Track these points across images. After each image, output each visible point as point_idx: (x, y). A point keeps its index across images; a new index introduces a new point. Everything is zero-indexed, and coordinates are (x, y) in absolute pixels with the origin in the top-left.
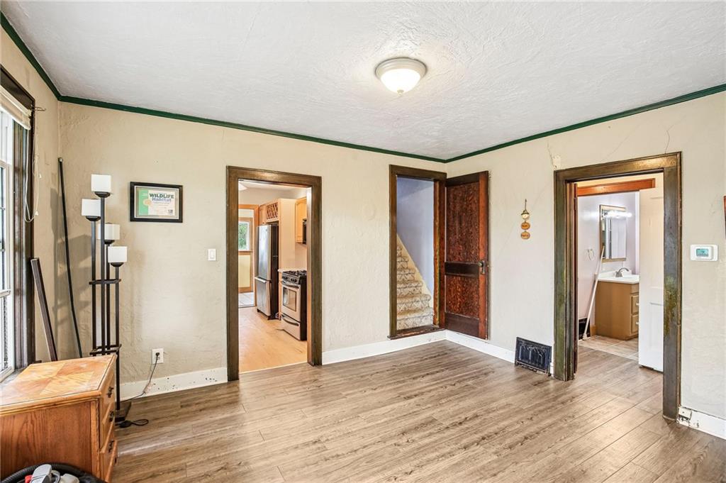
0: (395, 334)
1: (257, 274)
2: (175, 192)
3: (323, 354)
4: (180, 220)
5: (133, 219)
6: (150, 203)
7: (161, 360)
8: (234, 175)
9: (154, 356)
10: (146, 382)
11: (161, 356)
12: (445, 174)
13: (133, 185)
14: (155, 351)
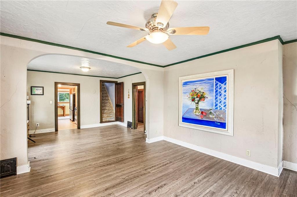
0: (102, 122)
1: (70, 109)
2: (42, 88)
3: (81, 126)
4: (43, 95)
5: (31, 94)
6: (36, 91)
7: (38, 126)
8: (56, 84)
9: (37, 125)
10: (35, 131)
11: (39, 125)
12: (117, 82)
13: (31, 87)
14: (37, 124)
